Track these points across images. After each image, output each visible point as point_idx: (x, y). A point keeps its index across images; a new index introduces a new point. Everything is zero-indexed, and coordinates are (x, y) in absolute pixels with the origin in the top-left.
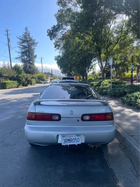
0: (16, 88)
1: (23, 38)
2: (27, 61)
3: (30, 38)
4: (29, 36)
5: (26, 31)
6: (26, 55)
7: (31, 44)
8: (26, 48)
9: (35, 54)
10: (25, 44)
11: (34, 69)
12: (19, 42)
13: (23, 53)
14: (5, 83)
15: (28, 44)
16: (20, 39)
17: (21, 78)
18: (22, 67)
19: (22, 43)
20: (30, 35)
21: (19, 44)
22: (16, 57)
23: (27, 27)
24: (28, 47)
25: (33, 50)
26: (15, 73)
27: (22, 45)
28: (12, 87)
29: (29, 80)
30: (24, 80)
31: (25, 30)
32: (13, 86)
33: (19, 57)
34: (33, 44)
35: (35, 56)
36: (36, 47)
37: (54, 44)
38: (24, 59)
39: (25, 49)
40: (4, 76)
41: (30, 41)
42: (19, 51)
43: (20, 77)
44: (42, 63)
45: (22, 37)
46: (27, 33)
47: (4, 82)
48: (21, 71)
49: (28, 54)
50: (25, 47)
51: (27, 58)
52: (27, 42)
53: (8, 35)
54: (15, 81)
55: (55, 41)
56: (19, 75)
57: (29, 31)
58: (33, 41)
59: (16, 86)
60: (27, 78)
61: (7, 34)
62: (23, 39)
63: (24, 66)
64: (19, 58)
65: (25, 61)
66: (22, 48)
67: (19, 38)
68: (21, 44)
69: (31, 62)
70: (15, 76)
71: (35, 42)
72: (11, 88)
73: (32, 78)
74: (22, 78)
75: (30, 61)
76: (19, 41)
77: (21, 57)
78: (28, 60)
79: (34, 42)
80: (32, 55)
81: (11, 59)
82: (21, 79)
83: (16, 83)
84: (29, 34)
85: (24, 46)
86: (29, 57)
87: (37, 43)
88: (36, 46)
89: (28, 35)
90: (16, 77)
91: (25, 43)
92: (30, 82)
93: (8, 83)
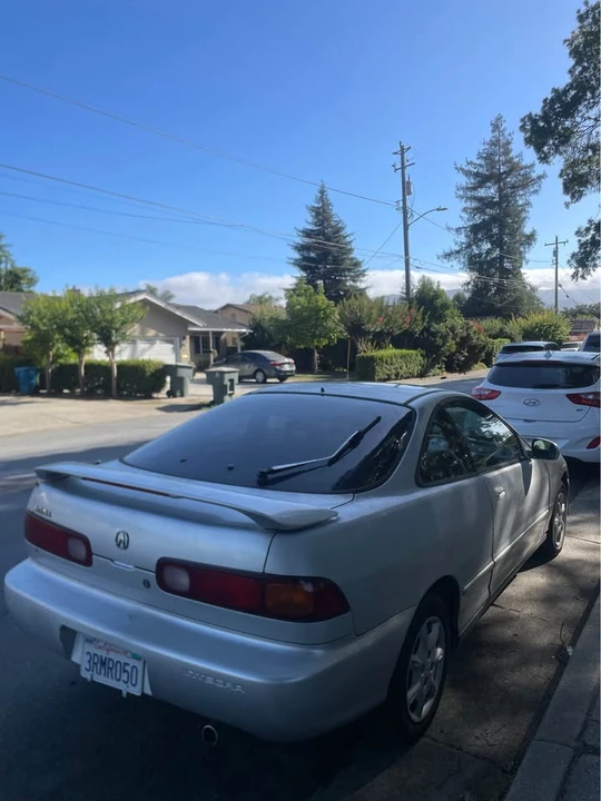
0: (417, 377)
1: (481, 166)
2: (491, 263)
3: (510, 161)
4: (507, 152)
5: (497, 133)
6: (489, 237)
7: (513, 187)
8: (492, 208)
9: (527, 230)
10: (490, 191)
11: (518, 293)
12: (464, 185)
13: (475, 229)
14: (372, 359)
15: (500, 190)
16: (468, 173)
17: (441, 337)
18: (468, 291)
19: (475, 189)
20: (511, 146)
21: (461, 193)
22: (448, 251)
23: (499, 119)
24: (499, 204)
25: (518, 215)
26: (419, 318)
27: (475, 198)
28: (397, 375)
29: (475, 347)
30: (451, 345)
31: (493, 131)
32: (401, 372)
33: (457, 248)
34: (524, 186)
35: (531, 238)
36: (533, 199)
37: (561, 176)
38: (480, 255)
39: (488, 210)
40: (369, 333)
41: (508, 173)
42: (461, 224)
43: (438, 332)
44: (557, 264)
45: (478, 162)
46: (498, 141)
47: (369, 354)
48: (445, 306)
49: (495, 230)
50: (485, 203)
51: (488, 252)
52: (496, 183)
53: (403, 168)
54: (413, 352)
55: (566, 161)
56: (435, 327)
57: (507, 133)
58: (522, 172)
59: (416, 369)
60: (469, 335)
61: (403, 163)
62: (481, 170)
63: (476, 286)
64: (458, 252)
65: (481, 264)
66: (475, 209)
67: (462, 169)
68: (469, 194)
69: (507, 265)
70: (418, 330)
71: (534, 175)
72: (393, 377)
73: (495, 337)
74: (444, 338)
75: (501, 262)
76: (464, 181)
77: (467, 247)
78: (494, 259)
79: (526, 176)
80: (512, 234)
81: (411, 261)
82: (439, 341)
83: (416, 357)
84: (509, 143)
85: (480, 199)
86: (498, 243)
87: (539, 178)
88: (536, 191)
89: (502, 150)
90: (422, 333)
91: (488, 184)
92: (483, 354)
93: (381, 359)
